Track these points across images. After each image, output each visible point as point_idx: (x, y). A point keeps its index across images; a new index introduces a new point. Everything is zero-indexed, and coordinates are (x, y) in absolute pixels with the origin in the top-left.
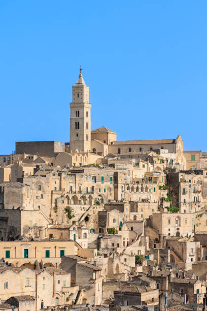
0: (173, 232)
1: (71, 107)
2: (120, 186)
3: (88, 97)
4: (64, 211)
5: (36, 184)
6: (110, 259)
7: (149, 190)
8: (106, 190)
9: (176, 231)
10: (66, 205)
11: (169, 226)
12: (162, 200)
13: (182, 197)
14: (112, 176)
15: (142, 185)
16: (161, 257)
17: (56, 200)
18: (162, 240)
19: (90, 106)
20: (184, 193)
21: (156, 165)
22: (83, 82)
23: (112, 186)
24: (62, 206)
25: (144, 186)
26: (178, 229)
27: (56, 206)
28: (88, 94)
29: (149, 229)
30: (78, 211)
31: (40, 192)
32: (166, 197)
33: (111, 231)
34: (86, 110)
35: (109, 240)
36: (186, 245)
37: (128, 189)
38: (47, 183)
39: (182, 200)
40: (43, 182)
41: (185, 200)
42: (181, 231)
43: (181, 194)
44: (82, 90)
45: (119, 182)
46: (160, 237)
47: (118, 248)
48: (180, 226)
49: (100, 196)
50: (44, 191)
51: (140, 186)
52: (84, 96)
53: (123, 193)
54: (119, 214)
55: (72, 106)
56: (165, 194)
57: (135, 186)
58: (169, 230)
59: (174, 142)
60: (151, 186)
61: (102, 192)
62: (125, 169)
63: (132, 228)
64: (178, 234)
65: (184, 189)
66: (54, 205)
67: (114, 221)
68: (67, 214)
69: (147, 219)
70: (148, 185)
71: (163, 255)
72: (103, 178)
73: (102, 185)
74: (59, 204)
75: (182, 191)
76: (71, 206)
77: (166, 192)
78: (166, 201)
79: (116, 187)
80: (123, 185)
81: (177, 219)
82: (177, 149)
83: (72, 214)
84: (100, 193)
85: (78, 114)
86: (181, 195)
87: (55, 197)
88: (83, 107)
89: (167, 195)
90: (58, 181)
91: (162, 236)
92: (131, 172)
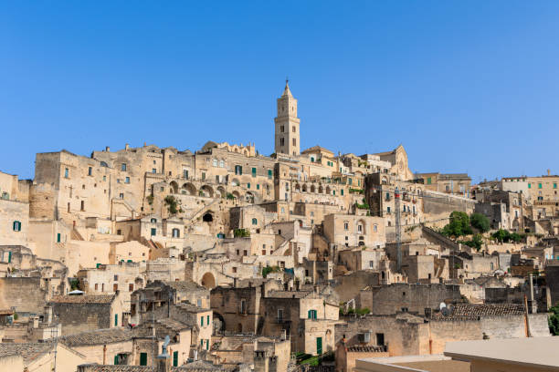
0: (353, 242)
1: (276, 122)
2: (281, 182)
3: (295, 111)
4: (164, 203)
5: (118, 161)
6: (188, 263)
7: (332, 193)
8: (261, 187)
9: (358, 241)
10: (167, 193)
11: (347, 233)
12: (355, 207)
13: (385, 205)
14: (272, 170)
15: (320, 184)
16: (319, 272)
17: (152, 186)
18: (332, 251)
19: (298, 120)
20: (388, 199)
21: (355, 169)
22: (289, 93)
23: (271, 182)
24: (160, 196)
25: (324, 186)
26: (361, 238)
27: (152, 195)
28: (295, 107)
29: (318, 238)
30: (191, 205)
31: (124, 175)
32: (361, 203)
33: (242, 234)
34: (291, 124)
35: (231, 244)
36: (360, 255)
37: (297, 187)
38: (138, 160)
39: (385, 208)
40: (130, 159)
41: (389, 208)
42: (366, 241)
43: (383, 200)
44: (287, 103)
45: (282, 176)
46: (329, 247)
47: (244, 257)
48: (365, 233)
49: (249, 193)
50: (131, 173)
51: (317, 185)
52: (290, 109)
53: (289, 193)
54: (264, 213)
55: (277, 120)
56: (360, 199)
57: (309, 184)
58: (347, 238)
59: (394, 153)
60: (338, 187)
61: (253, 188)
62: (296, 162)
63: (280, 231)
64: (361, 244)
65: (388, 195)
66: (148, 194)
67: (255, 221)
68: (169, 206)
69: (317, 226)
70: (331, 186)
71: (321, 269)
72: (254, 170)
73: (252, 179)
74: (157, 193)
75: (384, 195)
76: (175, 196)
77: (362, 197)
78: (361, 208)
79: (277, 184)
80: (289, 182)
81: (360, 224)
82: (397, 160)
83: (178, 208)
84: (248, 190)
85: (283, 128)
86: (384, 202)
87: (150, 181)
88: (287, 120)
89: (363, 201)
90: (159, 161)
91: (332, 245)
92: (306, 167)
